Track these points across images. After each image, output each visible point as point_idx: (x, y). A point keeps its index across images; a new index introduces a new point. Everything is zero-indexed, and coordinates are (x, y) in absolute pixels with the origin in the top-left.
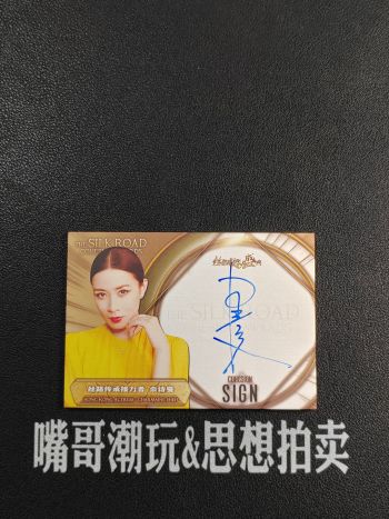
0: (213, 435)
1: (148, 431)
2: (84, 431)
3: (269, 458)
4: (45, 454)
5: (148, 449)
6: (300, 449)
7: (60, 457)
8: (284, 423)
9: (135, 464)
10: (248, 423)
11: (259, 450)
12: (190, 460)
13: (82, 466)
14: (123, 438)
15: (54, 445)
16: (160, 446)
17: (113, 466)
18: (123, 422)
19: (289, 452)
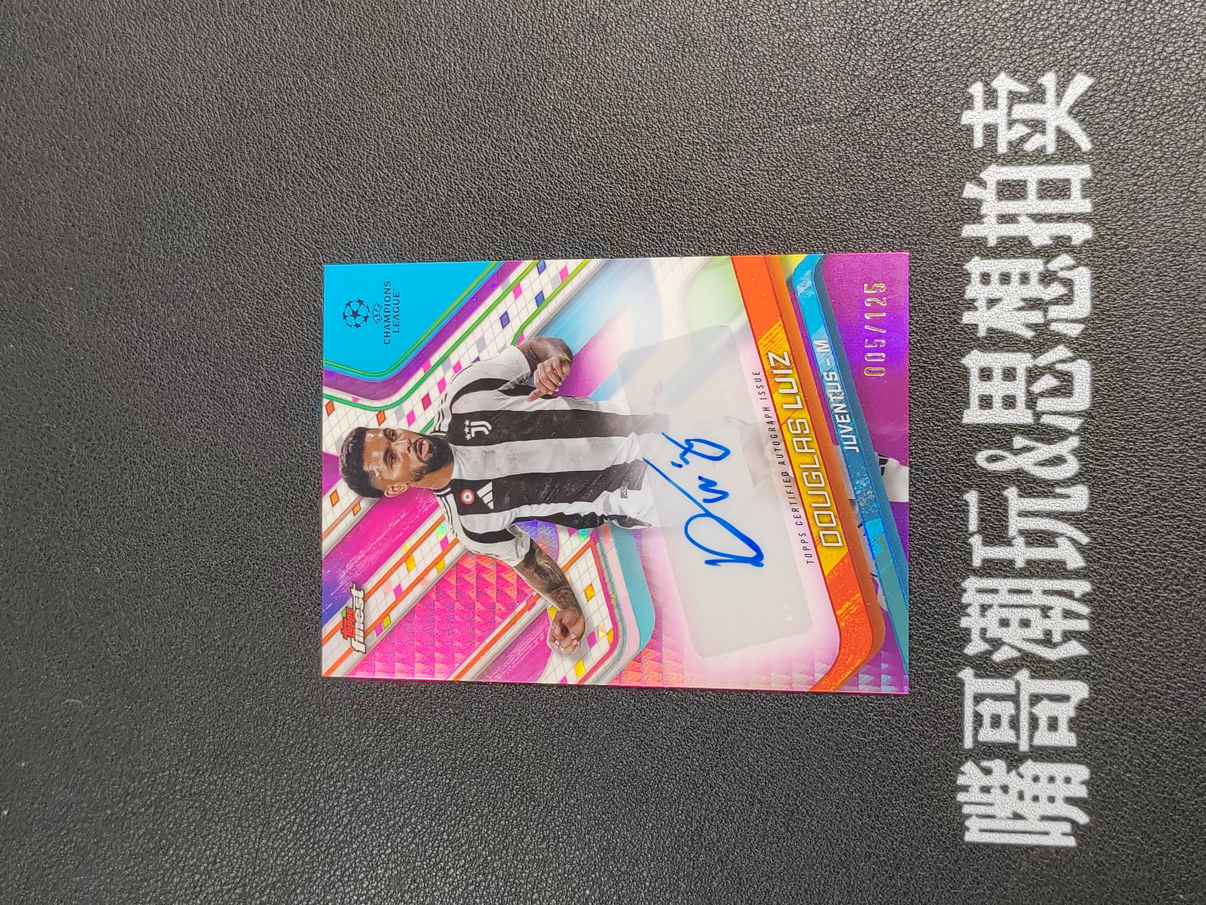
0: (997, 403)
1: (986, 561)
2: (987, 721)
3: (1054, 265)
4: (1044, 818)
5: (1029, 562)
6: (1032, 189)
7: (1052, 779)
8: (969, 231)
9: (1068, 595)
10: (968, 318)
11: (1035, 290)
12: (1058, 460)
13: (1074, 724)
14: (1004, 623)
15: (1021, 797)
16: (1022, 532)
17: (1075, 649)
18: (964, 622)
19: (1039, 218)
